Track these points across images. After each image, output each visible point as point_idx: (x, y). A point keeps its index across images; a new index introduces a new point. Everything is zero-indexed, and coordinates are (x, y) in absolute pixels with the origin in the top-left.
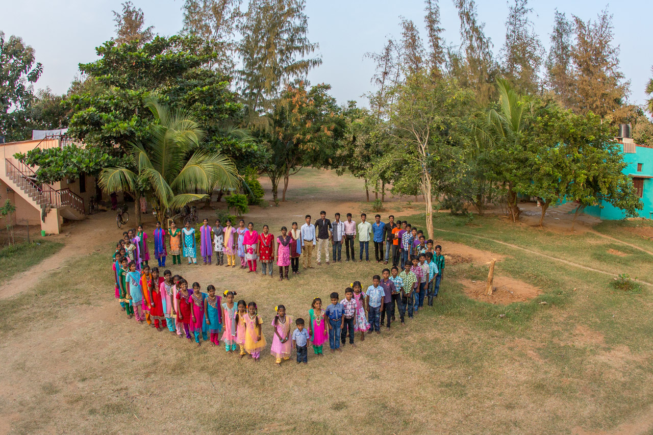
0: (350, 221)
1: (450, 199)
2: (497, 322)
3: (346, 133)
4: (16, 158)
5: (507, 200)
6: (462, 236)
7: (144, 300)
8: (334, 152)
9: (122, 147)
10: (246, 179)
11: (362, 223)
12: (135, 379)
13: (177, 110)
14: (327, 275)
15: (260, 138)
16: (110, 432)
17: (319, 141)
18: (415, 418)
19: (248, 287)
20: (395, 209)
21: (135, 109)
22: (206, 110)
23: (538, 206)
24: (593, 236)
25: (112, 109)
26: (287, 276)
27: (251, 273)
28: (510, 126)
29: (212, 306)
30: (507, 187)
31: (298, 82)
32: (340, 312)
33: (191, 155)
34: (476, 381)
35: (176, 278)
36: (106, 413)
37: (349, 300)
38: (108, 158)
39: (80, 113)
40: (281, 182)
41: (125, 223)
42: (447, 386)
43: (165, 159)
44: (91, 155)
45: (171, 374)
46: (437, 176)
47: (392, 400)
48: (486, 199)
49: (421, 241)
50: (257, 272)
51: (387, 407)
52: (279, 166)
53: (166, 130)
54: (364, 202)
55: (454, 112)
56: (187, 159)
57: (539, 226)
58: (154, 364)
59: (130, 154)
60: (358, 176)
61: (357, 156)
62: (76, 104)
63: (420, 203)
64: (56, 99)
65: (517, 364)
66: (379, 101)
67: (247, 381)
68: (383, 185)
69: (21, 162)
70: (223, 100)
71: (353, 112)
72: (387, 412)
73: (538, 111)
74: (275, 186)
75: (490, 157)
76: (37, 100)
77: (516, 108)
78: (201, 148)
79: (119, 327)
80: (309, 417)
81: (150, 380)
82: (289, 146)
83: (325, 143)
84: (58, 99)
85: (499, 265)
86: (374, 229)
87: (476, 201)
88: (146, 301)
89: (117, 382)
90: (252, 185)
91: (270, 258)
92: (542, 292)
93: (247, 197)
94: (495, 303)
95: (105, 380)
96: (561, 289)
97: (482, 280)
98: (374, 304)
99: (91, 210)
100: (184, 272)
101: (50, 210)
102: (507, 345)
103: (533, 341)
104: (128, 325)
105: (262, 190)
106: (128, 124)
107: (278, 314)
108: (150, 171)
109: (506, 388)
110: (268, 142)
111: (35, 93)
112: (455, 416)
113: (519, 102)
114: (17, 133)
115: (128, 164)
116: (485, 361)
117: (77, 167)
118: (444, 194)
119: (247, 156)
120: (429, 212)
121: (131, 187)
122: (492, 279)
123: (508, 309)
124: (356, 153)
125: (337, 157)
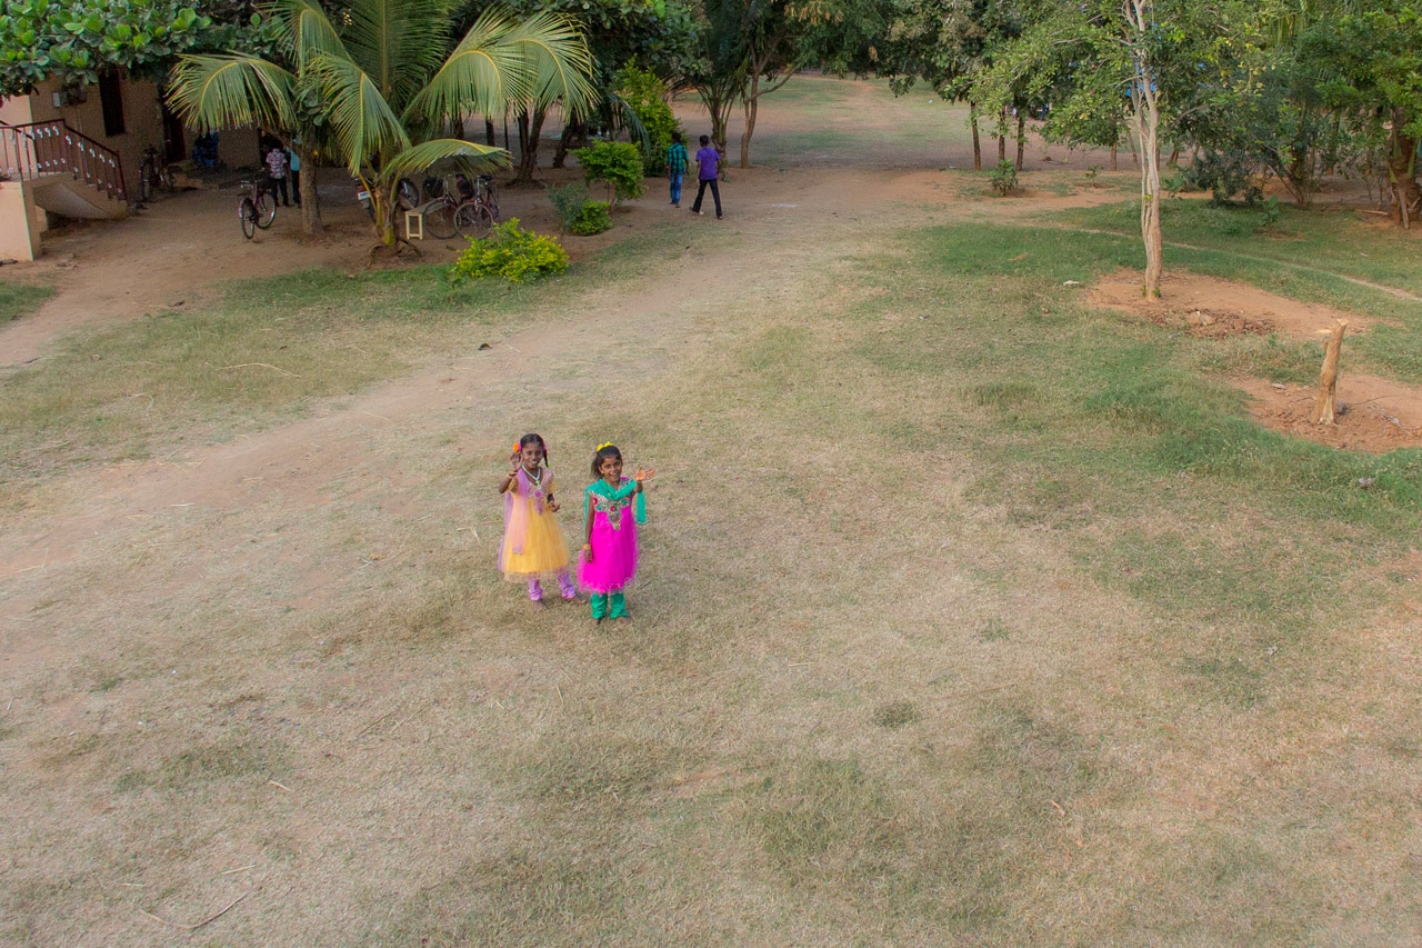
1: (1212, 160)
2: (1350, 500)
5: (1384, 164)
8: (885, 26)
10: (633, 102)
16: (187, 841)
20: (1050, 188)
30: (1388, 125)
33: (470, 24)
34: (1289, 662)
36: (178, 781)
38: (195, 23)
41: (265, 225)
42: (1203, 670)
43: (389, 34)
44: (135, 12)
46: (1176, 89)
54: (966, 168)
56: (458, 34)
59: (270, 15)
61: (950, 40)
63: (1125, 173)
74: (718, 125)
85: (1357, 343)
89: (228, 680)
93: (641, 149)
95: (188, 677)
97: (1302, 382)
99: (147, 188)
102: (1382, 568)
108: (337, 65)
112: (1232, 763)
115: (269, 47)
116: (1315, 606)
117: (88, 47)
118: (1194, 148)
119: (635, 31)
120: (1149, 193)
121: (280, 113)
122: (1335, 377)
123: (1385, 464)
124: (947, 32)
125: (892, 43)
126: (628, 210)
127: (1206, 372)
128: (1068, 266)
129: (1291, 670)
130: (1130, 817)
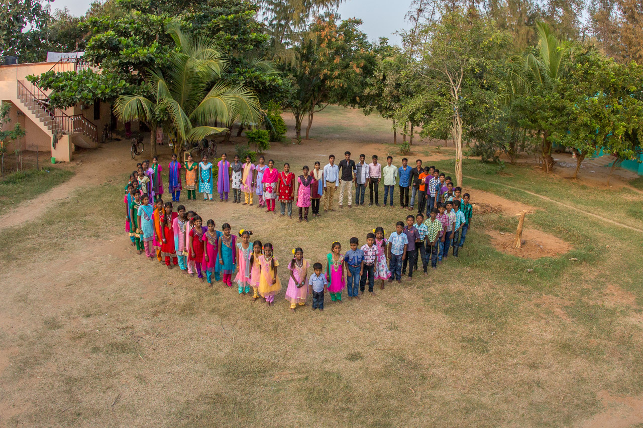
0: (375, 164)
1: (481, 146)
2: (524, 277)
3: (376, 71)
4: (28, 80)
5: (541, 149)
6: (492, 185)
7: (156, 235)
8: (363, 90)
9: (141, 74)
10: (268, 114)
11: (388, 166)
12: (142, 317)
13: (200, 38)
14: (348, 219)
15: (285, 72)
16: (113, 372)
17: (347, 78)
18: (433, 373)
19: (265, 227)
20: (422, 153)
21: (155, 35)
22: (230, 40)
23: (573, 157)
24: (629, 191)
25: (132, 33)
26: (306, 218)
27: (269, 212)
28: (548, 72)
29: (226, 246)
30: (542, 136)
31: (328, 15)
32: (359, 258)
33: (213, 86)
34: (499, 337)
35: (190, 214)
36: (109, 352)
37: (370, 246)
38: (125, 85)
39: (98, 36)
40: (305, 119)
41: (139, 154)
42: (468, 341)
43: (185, 89)
44: (107, 81)
45: (179, 314)
46: (469, 121)
47: (410, 353)
48: (519, 147)
49: (449, 188)
50: (275, 213)
51: (404, 360)
52: (304, 102)
53: (187, 58)
54: (391, 144)
55: (490, 54)
56: (208, 90)
57: (574, 178)
58: (163, 303)
59: (148, 82)
60: (386, 117)
61: (386, 96)
62: (94, 26)
63: (450, 148)
64: (74, 20)
65: (543, 321)
66: (412, 39)
67: (259, 326)
68: (412, 128)
69: (34, 84)
70: (249, 30)
71: (384, 49)
72: (405, 366)
73: (579, 58)
74: (298, 123)
75: (525, 103)
76: (54, 20)
77: (555, 54)
78: (223, 79)
79: (128, 262)
80: (322, 367)
81: (158, 320)
82: (315, 81)
83: (353, 81)
84: (76, 21)
85: (530, 217)
86: (400, 173)
87: (508, 149)
88: (157, 236)
89: (123, 320)
90: (275, 121)
91: (290, 198)
92: (573, 248)
93: (269, 133)
94: (524, 256)
95: (111, 317)
96: (593, 245)
97: (511, 232)
98: (396, 252)
99: (104, 138)
100: (199, 208)
101: (61, 136)
102: (534, 302)
103: (561, 298)
104: (137, 261)
105: (285, 126)
106: (148, 50)
107: (295, 257)
108: (169, 101)
109: (530, 347)
110: (294, 76)
111: (52, 13)
112: (475, 373)
113: (559, 47)
114: (31, 54)
115: (146, 93)
116: (509, 317)
117: (93, 93)
118: (475, 140)
119: (270, 90)
120: (458, 158)
121: (147, 117)
122: (522, 231)
123: (537, 263)
124: (386, 93)
125: (365, 96)
127: (476, 227)
129: (499, 340)
130: (438, 393)
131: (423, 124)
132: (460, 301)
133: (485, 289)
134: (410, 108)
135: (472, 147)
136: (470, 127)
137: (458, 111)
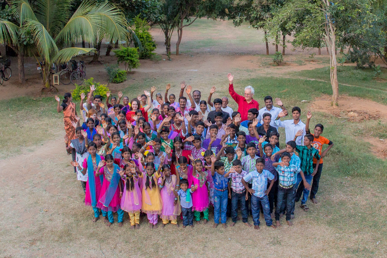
1: (356, 52)
6: (369, 91)
10: (136, 31)
12: (20, 247)
20: (296, 62)
33: (78, 6)
34: (384, 246)
37: (239, 172)
40: (174, 35)
41: (7, 79)
42: (353, 252)
43: (50, 10)
45: (58, 241)
46: (341, 27)
54: (263, 55)
56: (73, 10)
58: (40, 231)
59: (12, 5)
60: (256, 27)
63: (324, 56)
67: (139, 249)
68: (284, 37)
74: (168, 39)
81: (35, 248)
87: (383, 53)
90: (143, 38)
105: (154, 43)
108: (34, 23)
115: (11, 16)
118: (349, 47)
119: (137, 6)
120: (333, 66)
121: (13, 41)
124: (255, 3)
125: (234, 7)
126: (133, 73)
127: (355, 136)
128: (302, 94)
129: (385, 249)
131: (295, 33)
132: (343, 212)
133: (367, 197)
134: (280, 17)
135: (345, 54)
136: (343, 33)
137: (330, 18)
